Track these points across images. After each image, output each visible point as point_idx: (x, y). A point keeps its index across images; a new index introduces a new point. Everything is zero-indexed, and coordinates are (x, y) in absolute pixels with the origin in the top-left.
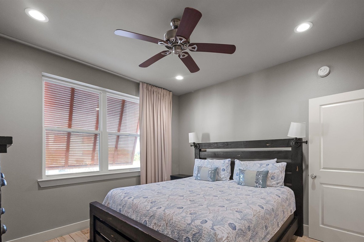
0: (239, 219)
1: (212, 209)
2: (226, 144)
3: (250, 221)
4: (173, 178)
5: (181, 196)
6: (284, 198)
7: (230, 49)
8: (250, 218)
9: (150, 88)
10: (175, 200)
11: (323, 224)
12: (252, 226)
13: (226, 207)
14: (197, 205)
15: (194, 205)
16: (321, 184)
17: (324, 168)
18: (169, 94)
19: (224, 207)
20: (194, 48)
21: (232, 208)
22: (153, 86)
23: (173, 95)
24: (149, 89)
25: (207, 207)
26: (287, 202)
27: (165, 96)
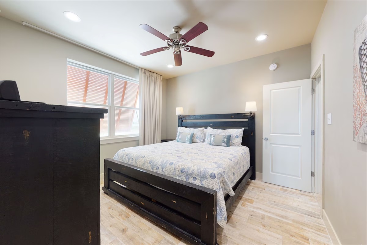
0: (216, 167)
1: (195, 162)
2: (202, 116)
3: (224, 168)
4: (163, 141)
5: (170, 154)
6: (236, 162)
7: (210, 54)
8: (223, 166)
9: (146, 72)
10: (166, 157)
11: (272, 171)
12: (226, 171)
13: (205, 160)
14: (184, 159)
15: (181, 159)
16: (271, 144)
17: (273, 133)
18: (160, 78)
19: (204, 160)
20: (188, 49)
21: (209, 161)
22: (148, 71)
23: (163, 79)
24: (146, 74)
25: (191, 160)
26: (238, 165)
27: (157, 79)
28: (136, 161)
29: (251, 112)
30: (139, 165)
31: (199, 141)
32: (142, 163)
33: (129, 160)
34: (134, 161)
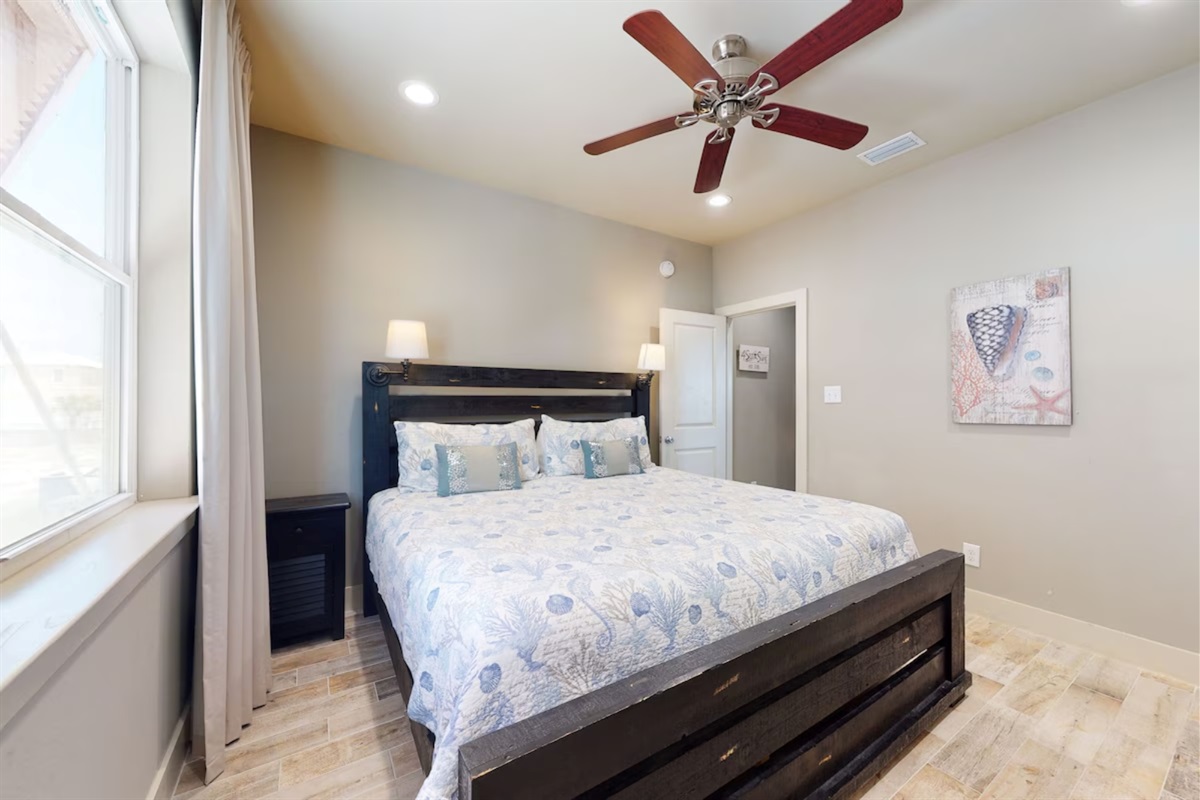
16: (676, 450)
17: (678, 425)
28: (716, 605)
29: (651, 371)
30: (741, 619)
31: (534, 474)
32: (754, 599)
33: (670, 629)
34: (705, 613)
